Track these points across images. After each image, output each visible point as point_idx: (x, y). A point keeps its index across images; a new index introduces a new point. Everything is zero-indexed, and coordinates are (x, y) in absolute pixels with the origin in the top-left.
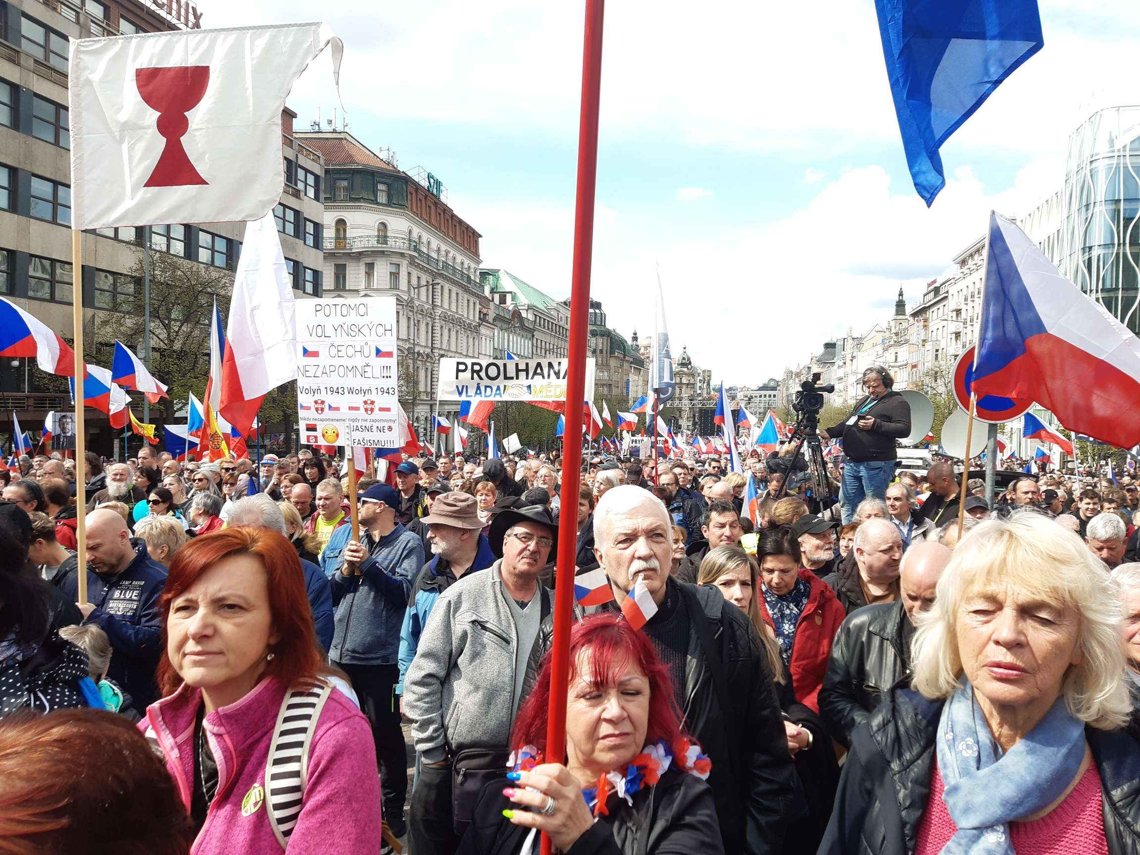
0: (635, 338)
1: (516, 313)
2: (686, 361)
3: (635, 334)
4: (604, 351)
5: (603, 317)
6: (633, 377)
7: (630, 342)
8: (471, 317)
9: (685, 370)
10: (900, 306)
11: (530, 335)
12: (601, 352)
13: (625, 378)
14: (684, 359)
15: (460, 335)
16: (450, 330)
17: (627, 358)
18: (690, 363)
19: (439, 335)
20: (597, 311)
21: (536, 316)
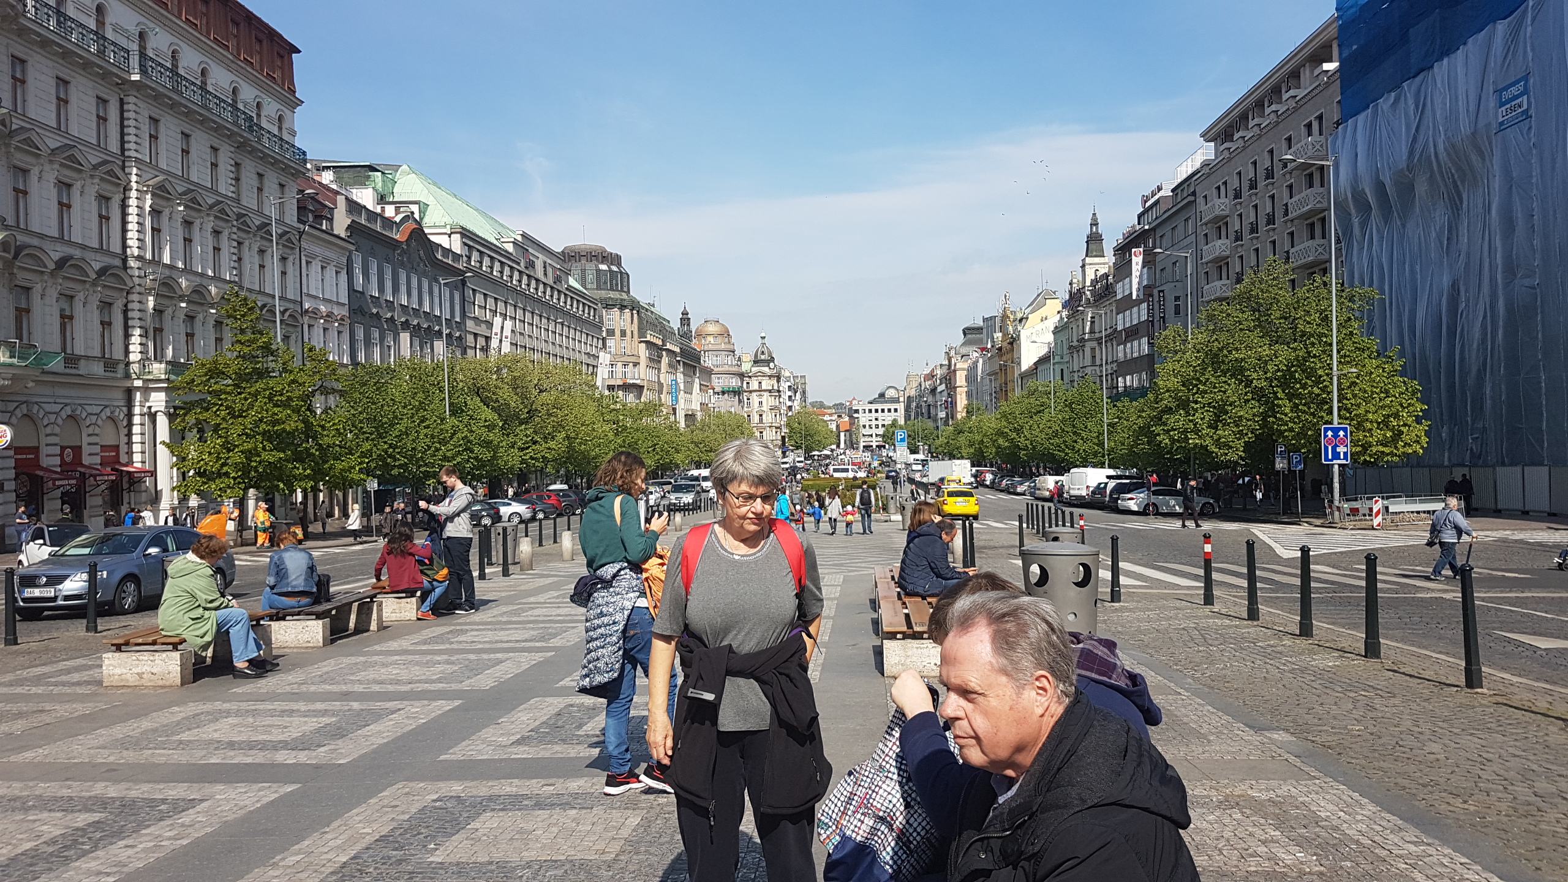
0: (685, 320)
1: (414, 233)
2: (766, 357)
3: (685, 313)
4: (629, 333)
5: (625, 276)
6: (683, 378)
7: (675, 325)
8: (271, 212)
9: (766, 369)
10: (1094, 241)
12: (624, 334)
13: (668, 378)
14: (763, 353)
15: (227, 243)
17: (669, 346)
18: (772, 360)
19: (146, 229)
20: (614, 268)
21: (469, 247)
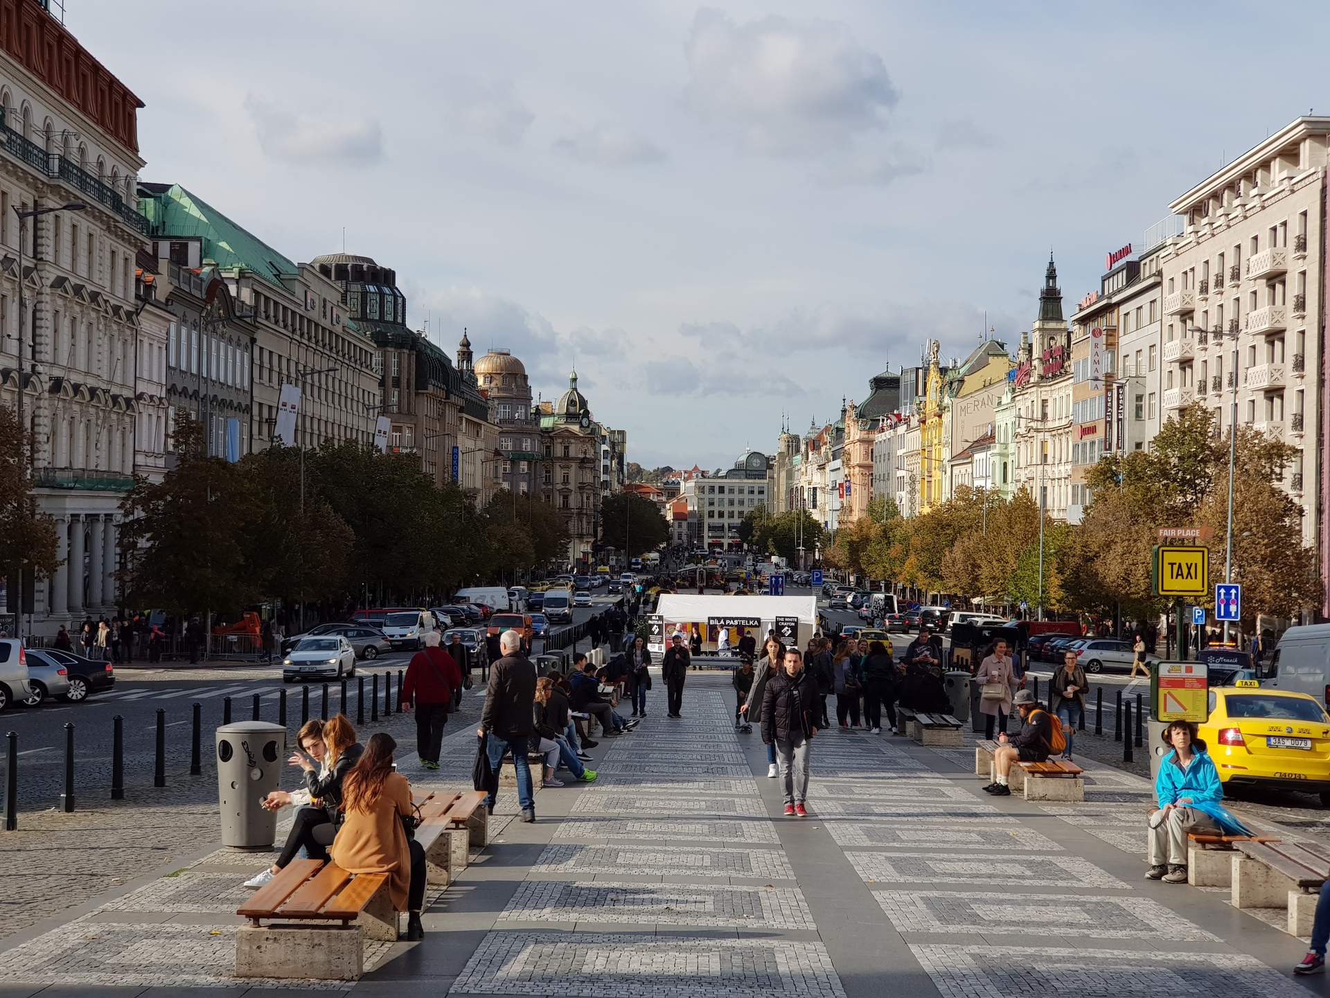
1: (216, 287)
2: (576, 409)
3: (466, 344)
4: (404, 381)
5: (399, 302)
6: (465, 442)
7: (455, 361)
8: (119, 292)
9: (575, 428)
10: (1051, 300)
11: (245, 339)
12: (397, 382)
13: (448, 442)
14: (571, 403)
15: (95, 334)
16: (74, 319)
17: (453, 398)
19: (50, 332)
20: (387, 290)
21: (257, 294)
